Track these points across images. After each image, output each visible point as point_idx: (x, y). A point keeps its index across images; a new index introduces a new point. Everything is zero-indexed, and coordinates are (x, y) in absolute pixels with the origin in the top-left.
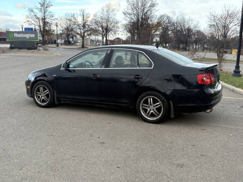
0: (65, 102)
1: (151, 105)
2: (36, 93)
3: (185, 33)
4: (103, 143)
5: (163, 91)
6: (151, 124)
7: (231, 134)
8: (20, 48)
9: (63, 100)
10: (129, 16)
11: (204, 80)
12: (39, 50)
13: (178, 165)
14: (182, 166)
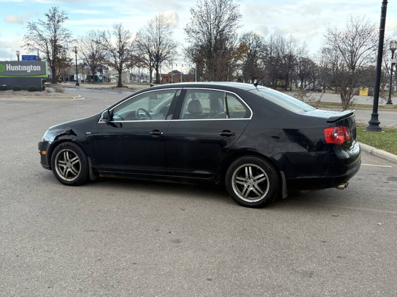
0: (107, 176)
1: (250, 178)
2: (58, 163)
3: (284, 62)
4: (178, 241)
5: (269, 156)
6: (251, 209)
7: (380, 221)
8: (17, 89)
9: (103, 173)
10: (194, 35)
11: (335, 137)
12: (49, 92)
13: (304, 274)
14: (311, 275)
